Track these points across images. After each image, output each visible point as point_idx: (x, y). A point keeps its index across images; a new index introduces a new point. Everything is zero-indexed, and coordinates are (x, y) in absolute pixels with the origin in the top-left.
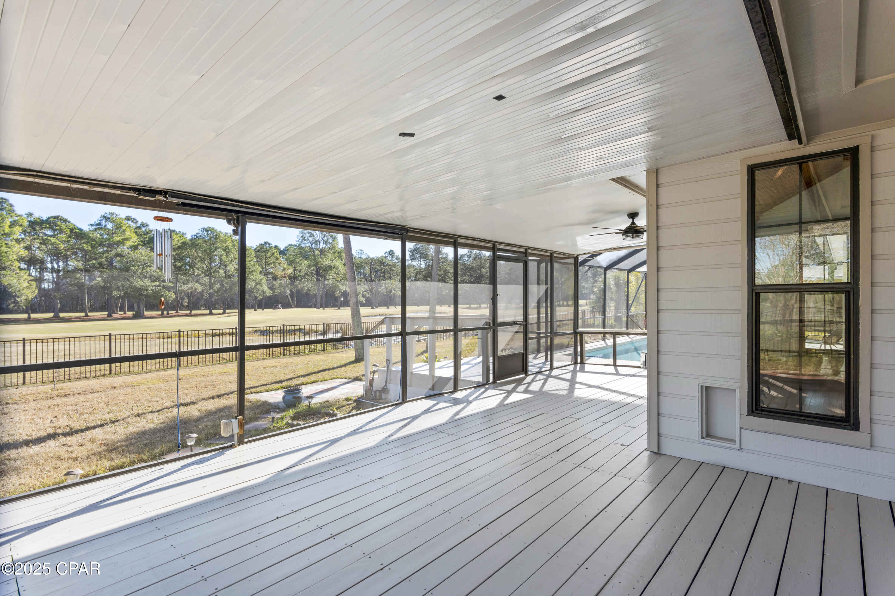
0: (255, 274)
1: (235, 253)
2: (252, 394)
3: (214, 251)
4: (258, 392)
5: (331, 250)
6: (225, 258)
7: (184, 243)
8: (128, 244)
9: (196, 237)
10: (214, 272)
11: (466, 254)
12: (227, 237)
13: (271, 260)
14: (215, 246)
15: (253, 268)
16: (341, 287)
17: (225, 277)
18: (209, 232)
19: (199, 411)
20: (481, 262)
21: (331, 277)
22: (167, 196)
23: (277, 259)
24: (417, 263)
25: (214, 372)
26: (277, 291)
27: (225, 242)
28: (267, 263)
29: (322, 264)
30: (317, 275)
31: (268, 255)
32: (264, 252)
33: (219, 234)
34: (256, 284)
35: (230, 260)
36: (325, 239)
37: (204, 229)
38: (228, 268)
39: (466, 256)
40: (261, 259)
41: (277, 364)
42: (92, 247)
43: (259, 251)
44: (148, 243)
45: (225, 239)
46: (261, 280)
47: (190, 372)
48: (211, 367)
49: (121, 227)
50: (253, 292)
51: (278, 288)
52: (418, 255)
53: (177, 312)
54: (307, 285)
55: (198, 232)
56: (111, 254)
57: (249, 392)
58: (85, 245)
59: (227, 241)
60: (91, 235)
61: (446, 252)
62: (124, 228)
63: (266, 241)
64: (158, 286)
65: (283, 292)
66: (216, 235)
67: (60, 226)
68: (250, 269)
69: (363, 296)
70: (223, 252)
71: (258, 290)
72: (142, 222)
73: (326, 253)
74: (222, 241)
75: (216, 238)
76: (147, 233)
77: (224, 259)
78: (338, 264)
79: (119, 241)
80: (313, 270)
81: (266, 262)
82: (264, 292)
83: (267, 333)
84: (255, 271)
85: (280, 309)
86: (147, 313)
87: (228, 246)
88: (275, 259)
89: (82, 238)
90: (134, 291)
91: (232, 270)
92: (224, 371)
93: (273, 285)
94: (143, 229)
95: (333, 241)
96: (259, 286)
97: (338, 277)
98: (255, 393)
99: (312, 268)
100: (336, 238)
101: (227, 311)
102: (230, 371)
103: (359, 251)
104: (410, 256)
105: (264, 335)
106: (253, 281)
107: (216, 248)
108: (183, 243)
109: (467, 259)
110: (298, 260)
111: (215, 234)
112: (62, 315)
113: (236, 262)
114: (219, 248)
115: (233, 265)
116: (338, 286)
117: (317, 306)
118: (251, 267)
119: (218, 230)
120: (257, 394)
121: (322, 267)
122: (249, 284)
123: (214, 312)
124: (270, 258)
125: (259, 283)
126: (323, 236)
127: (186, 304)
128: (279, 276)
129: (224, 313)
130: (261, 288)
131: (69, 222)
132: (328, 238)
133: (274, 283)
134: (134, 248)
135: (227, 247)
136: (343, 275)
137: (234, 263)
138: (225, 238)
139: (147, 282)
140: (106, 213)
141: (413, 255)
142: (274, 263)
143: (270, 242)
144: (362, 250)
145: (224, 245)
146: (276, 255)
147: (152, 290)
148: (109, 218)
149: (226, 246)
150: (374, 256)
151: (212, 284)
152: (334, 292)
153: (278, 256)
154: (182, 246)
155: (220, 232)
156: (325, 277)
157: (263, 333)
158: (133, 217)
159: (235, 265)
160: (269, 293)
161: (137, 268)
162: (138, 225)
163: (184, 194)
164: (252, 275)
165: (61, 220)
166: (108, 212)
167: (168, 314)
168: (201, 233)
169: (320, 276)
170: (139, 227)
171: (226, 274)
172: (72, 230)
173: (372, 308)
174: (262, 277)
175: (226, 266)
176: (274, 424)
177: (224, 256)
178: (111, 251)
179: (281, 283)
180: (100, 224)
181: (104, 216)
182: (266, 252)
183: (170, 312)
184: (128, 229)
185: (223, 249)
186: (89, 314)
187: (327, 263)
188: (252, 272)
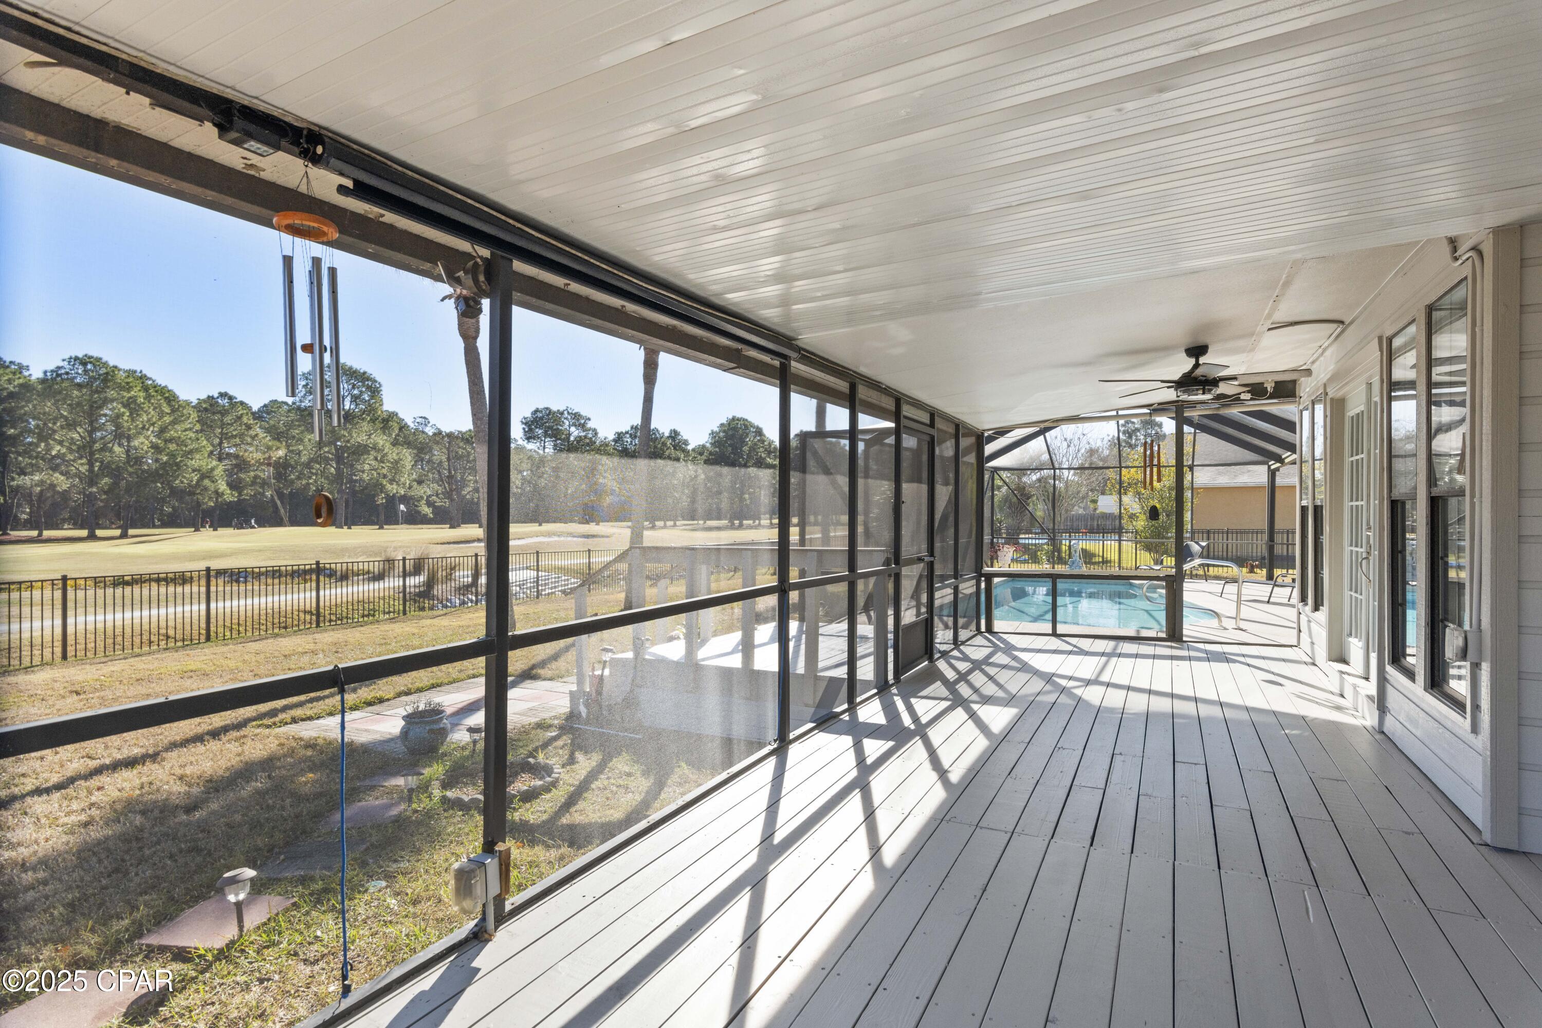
0: (198, 456)
1: (152, 413)
2: (296, 722)
3: (101, 407)
4: (310, 718)
5: (368, 415)
6: (127, 421)
7: (25, 387)
9: (55, 375)
10: (102, 450)
11: (627, 433)
12: (131, 379)
13: (233, 430)
14: (103, 395)
15: (194, 445)
16: (389, 487)
17: (128, 462)
18: (89, 366)
19: (181, 778)
20: (655, 447)
21: (367, 467)
22: (319, 150)
23: (249, 427)
24: (538, 444)
25: (162, 670)
26: (248, 492)
28: (224, 437)
29: (348, 441)
30: (338, 463)
31: (228, 419)
32: (220, 412)
33: (113, 371)
34: (203, 477)
35: (141, 426)
36: (356, 392)
37: (76, 358)
38: (136, 443)
39: (628, 436)
40: (211, 426)
41: (312, 646)
43: (206, 410)
45: (128, 383)
46: (213, 469)
47: (100, 672)
48: (150, 658)
50: (194, 494)
51: (251, 486)
52: (540, 431)
54: (316, 481)
55: (60, 364)
57: (289, 720)
59: (132, 387)
61: (593, 427)
63: (223, 391)
65: (260, 493)
66: (107, 373)
68: (186, 446)
69: (429, 504)
70: (122, 410)
71: (206, 489)
73: (356, 420)
74: (121, 388)
75: (105, 380)
77: (125, 424)
78: (381, 443)
80: (328, 452)
81: (221, 433)
82: (217, 493)
83: (246, 578)
84: (197, 450)
85: (253, 527)
87: (136, 396)
88: (244, 427)
91: (145, 448)
92: (191, 668)
93: (240, 480)
95: (372, 397)
96: (206, 482)
97: (383, 467)
98: (303, 720)
99: (326, 449)
100: (379, 392)
101: (131, 532)
102: (204, 666)
103: (419, 420)
104: (525, 432)
105: (238, 581)
106: (194, 471)
107: (106, 401)
108: (22, 386)
109: (629, 440)
110: (295, 432)
111: (103, 371)
113: (152, 432)
114: (112, 400)
115: (147, 438)
116: (381, 484)
117: (338, 522)
118: (189, 442)
119: (111, 364)
120: (308, 722)
121: (348, 448)
122: (185, 477)
123: (99, 533)
124: (232, 425)
125: (207, 475)
126: (350, 387)
127: (28, 516)
128: (253, 462)
129: (124, 536)
130: (212, 487)
132: (361, 392)
133: (242, 476)
135: (133, 400)
136: (392, 463)
137: (149, 432)
138: (127, 380)
141: (530, 430)
142: (241, 436)
143: (231, 393)
144: (425, 418)
146: (245, 419)
149: (130, 398)
150: (453, 430)
151: (97, 475)
152: (374, 496)
153: (252, 422)
154: (19, 393)
155: (116, 367)
156: (352, 466)
157: (234, 578)
159: (151, 438)
160: (229, 496)
163: (369, 156)
164: (192, 459)
168: (68, 367)
169: (344, 464)
171: (128, 456)
173: (452, 527)
174: (214, 463)
175: (129, 439)
176: (414, 806)
177: (126, 418)
179: (256, 477)
182: (224, 412)
185: (122, 403)
187: (359, 440)
188: (191, 452)
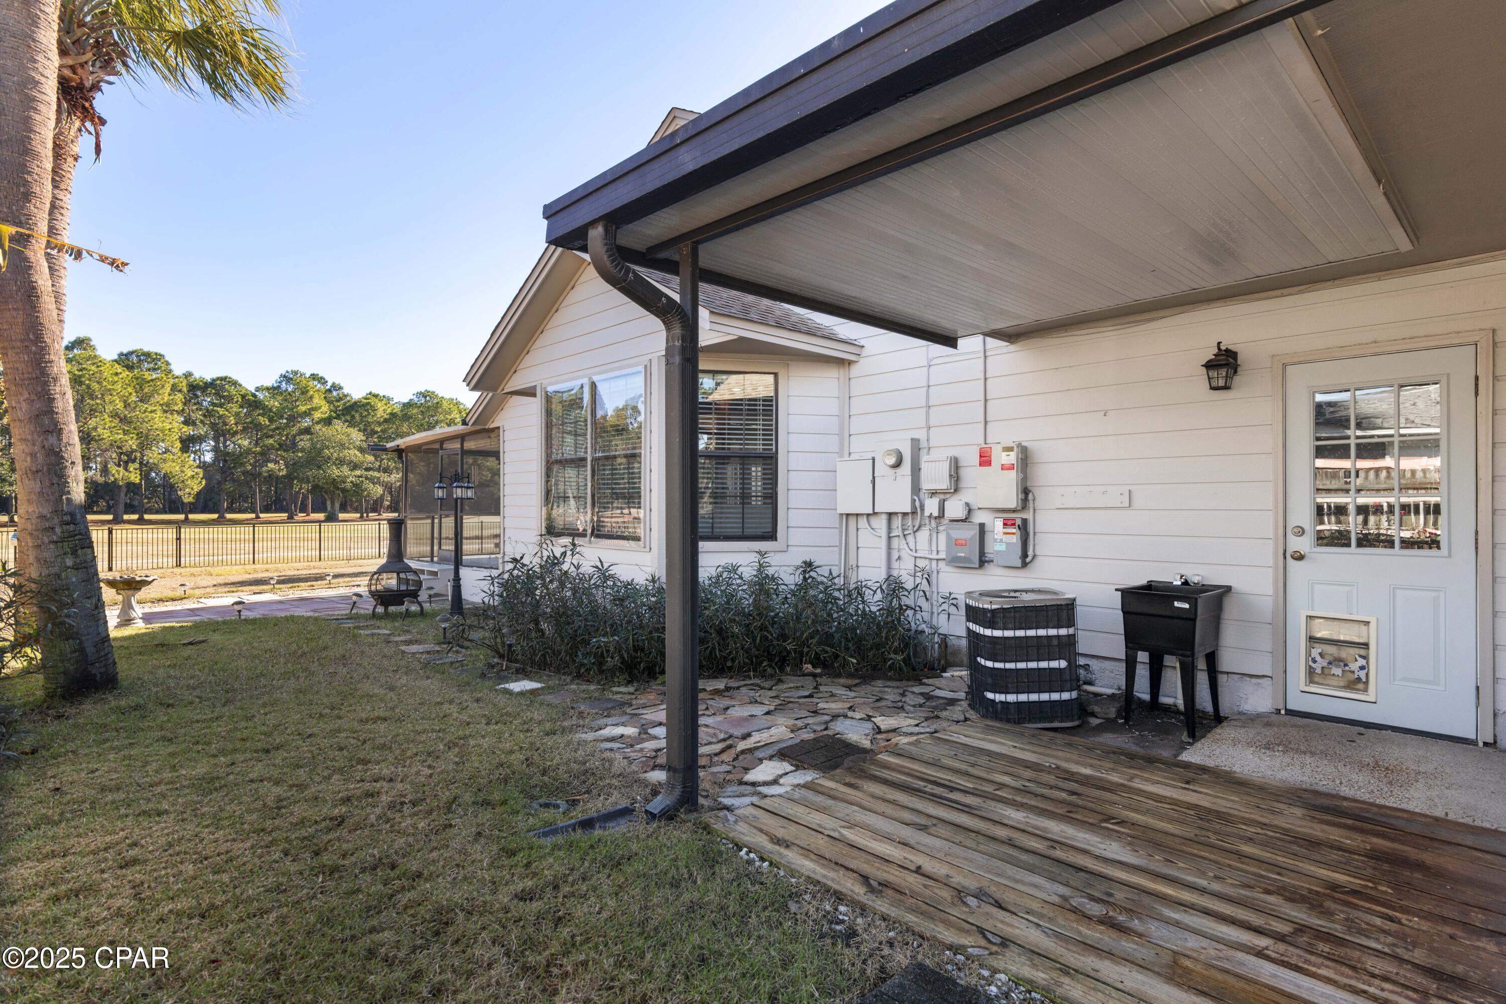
7: (393, 415)
8: (317, 415)
9: (409, 405)
14: (435, 418)
18: (428, 398)
27: (450, 414)
33: (441, 401)
37: (421, 393)
42: (269, 421)
44: (343, 415)
49: (308, 391)
53: (380, 514)
55: (412, 397)
56: (294, 430)
58: (260, 417)
60: (267, 403)
62: (311, 393)
64: (359, 477)
66: (437, 403)
67: (229, 392)
72: (334, 383)
75: (437, 407)
76: (339, 399)
79: (305, 412)
86: (342, 516)
89: (257, 407)
90: (327, 483)
94: (335, 393)
108: (391, 414)
112: (229, 516)
127: (387, 503)
131: (240, 385)
134: (328, 421)
139: (345, 470)
140: (287, 372)
145: (448, 416)
147: (352, 482)
148: (291, 379)
154: (390, 419)
158: (320, 375)
161: (332, 451)
162: (328, 387)
165: (229, 382)
166: (289, 370)
167: (367, 516)
168: (416, 399)
170: (329, 391)
172: (243, 397)
178: (293, 426)
180: (279, 387)
181: (285, 376)
183: (370, 515)
184: (316, 395)
186: (261, 515)
